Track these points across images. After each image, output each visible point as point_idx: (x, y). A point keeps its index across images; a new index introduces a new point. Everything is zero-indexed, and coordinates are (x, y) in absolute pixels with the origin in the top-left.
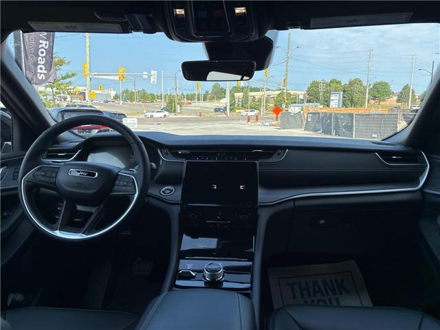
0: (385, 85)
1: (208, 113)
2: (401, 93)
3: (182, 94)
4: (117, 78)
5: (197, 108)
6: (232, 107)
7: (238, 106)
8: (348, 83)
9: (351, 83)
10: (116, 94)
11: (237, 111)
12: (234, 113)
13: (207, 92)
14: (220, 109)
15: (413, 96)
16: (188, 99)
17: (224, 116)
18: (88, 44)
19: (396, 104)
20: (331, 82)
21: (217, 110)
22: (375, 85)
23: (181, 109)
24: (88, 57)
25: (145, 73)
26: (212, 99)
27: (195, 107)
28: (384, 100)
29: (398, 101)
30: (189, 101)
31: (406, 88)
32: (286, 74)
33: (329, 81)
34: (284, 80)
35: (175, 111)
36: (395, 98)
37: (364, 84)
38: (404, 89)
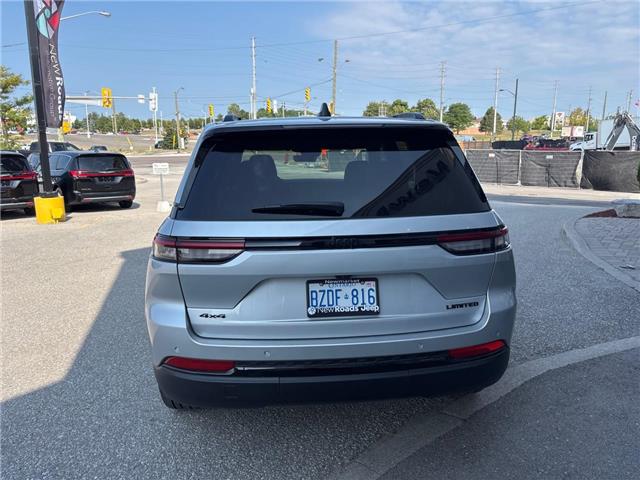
0: (464, 108)
2: (484, 118)
3: (182, 120)
4: (99, 103)
8: (416, 106)
9: (420, 106)
10: (76, 121)
13: (220, 116)
15: (499, 122)
19: (480, 133)
20: (395, 104)
22: (451, 108)
23: (186, 144)
25: (141, 96)
28: (463, 129)
29: (481, 130)
31: (490, 112)
33: (391, 103)
35: (177, 147)
36: (478, 125)
37: (438, 107)
38: (487, 114)
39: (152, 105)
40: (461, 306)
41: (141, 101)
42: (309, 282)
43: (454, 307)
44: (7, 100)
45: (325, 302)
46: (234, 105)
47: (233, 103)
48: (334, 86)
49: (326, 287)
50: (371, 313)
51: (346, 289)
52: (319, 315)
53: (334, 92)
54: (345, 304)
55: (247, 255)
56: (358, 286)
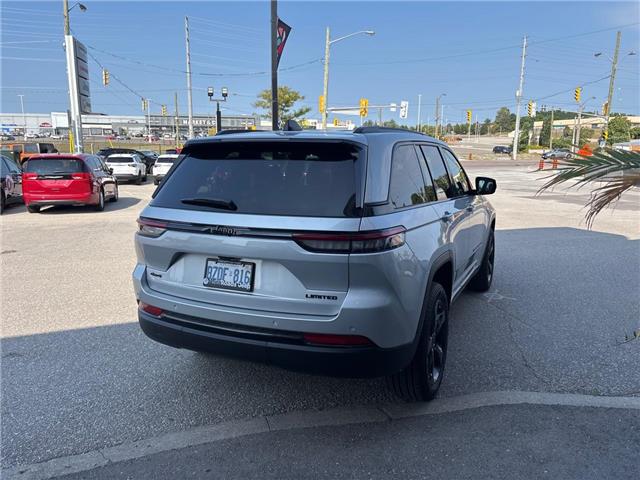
1: (483, 154)
3: (449, 125)
4: (357, 113)
5: (468, 147)
6: (522, 146)
7: (533, 143)
11: (530, 151)
12: (525, 155)
13: (488, 121)
14: (503, 148)
16: (457, 133)
17: (508, 158)
18: (326, 73)
21: (498, 150)
24: (325, 89)
25: (393, 105)
26: (495, 131)
27: (466, 144)
30: (458, 136)
32: (610, 97)
34: (606, 105)
39: (402, 113)
40: (320, 297)
41: (393, 110)
42: (208, 260)
43: (312, 296)
44: (288, 113)
45: (216, 276)
46: (503, 108)
47: (503, 106)
48: (612, 83)
49: (218, 265)
50: (244, 290)
51: (232, 268)
52: (209, 285)
53: (611, 90)
54: (229, 280)
55: (169, 233)
56: (240, 267)
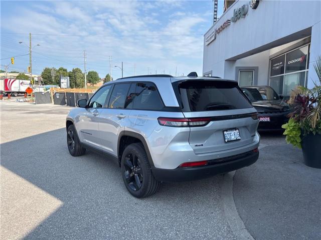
0: (95, 73)
2: (105, 79)
8: (72, 71)
9: (74, 72)
20: (61, 69)
22: (89, 73)
28: (96, 84)
31: (108, 76)
32: (31, 64)
33: (58, 69)
34: (30, 68)
36: (102, 82)
37: (83, 72)
38: (107, 77)
43: (252, 136)
48: (31, 58)
49: (228, 132)
50: (239, 140)
51: (233, 132)
52: (228, 142)
53: (31, 61)
